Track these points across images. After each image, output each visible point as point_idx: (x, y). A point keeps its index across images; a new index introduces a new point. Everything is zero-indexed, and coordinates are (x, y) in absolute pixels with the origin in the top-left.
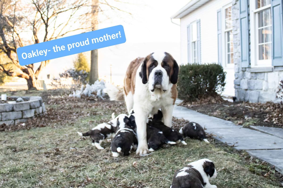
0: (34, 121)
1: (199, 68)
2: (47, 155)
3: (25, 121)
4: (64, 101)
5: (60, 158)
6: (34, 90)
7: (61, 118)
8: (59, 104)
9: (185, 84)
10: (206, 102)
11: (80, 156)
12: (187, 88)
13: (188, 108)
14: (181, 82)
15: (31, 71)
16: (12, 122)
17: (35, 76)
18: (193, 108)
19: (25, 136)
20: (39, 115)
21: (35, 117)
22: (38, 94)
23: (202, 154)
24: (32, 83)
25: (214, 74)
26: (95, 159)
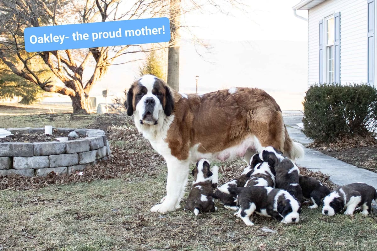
0: (96, 168)
1: (341, 92)
2: (127, 226)
3: (82, 168)
4: (134, 135)
5: (147, 232)
6: (82, 113)
7: (134, 165)
8: (127, 139)
9: (319, 116)
10: (351, 143)
11: (176, 230)
12: (321, 121)
13: (324, 152)
14: (313, 112)
15: (78, 85)
16: (64, 170)
17: (85, 93)
18: (333, 154)
19: (87, 194)
20: (101, 158)
21: (97, 163)
22: (91, 121)
23: (359, 234)
24: (80, 102)
25: (364, 102)
26: (200, 235)
